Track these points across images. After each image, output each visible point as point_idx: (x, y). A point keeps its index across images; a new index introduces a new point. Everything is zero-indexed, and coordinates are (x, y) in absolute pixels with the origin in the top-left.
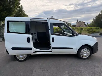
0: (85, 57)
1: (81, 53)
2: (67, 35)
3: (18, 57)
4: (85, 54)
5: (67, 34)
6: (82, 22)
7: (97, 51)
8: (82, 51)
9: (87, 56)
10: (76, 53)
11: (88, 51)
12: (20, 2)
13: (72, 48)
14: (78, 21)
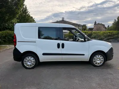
0: (98, 64)
1: (94, 60)
2: (79, 41)
3: (26, 64)
4: (98, 61)
5: (78, 39)
6: (101, 24)
7: (112, 57)
8: (95, 58)
9: (101, 63)
10: (88, 60)
11: (102, 57)
12: (24, 2)
13: (84, 55)
14: (95, 22)
